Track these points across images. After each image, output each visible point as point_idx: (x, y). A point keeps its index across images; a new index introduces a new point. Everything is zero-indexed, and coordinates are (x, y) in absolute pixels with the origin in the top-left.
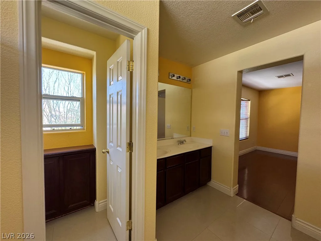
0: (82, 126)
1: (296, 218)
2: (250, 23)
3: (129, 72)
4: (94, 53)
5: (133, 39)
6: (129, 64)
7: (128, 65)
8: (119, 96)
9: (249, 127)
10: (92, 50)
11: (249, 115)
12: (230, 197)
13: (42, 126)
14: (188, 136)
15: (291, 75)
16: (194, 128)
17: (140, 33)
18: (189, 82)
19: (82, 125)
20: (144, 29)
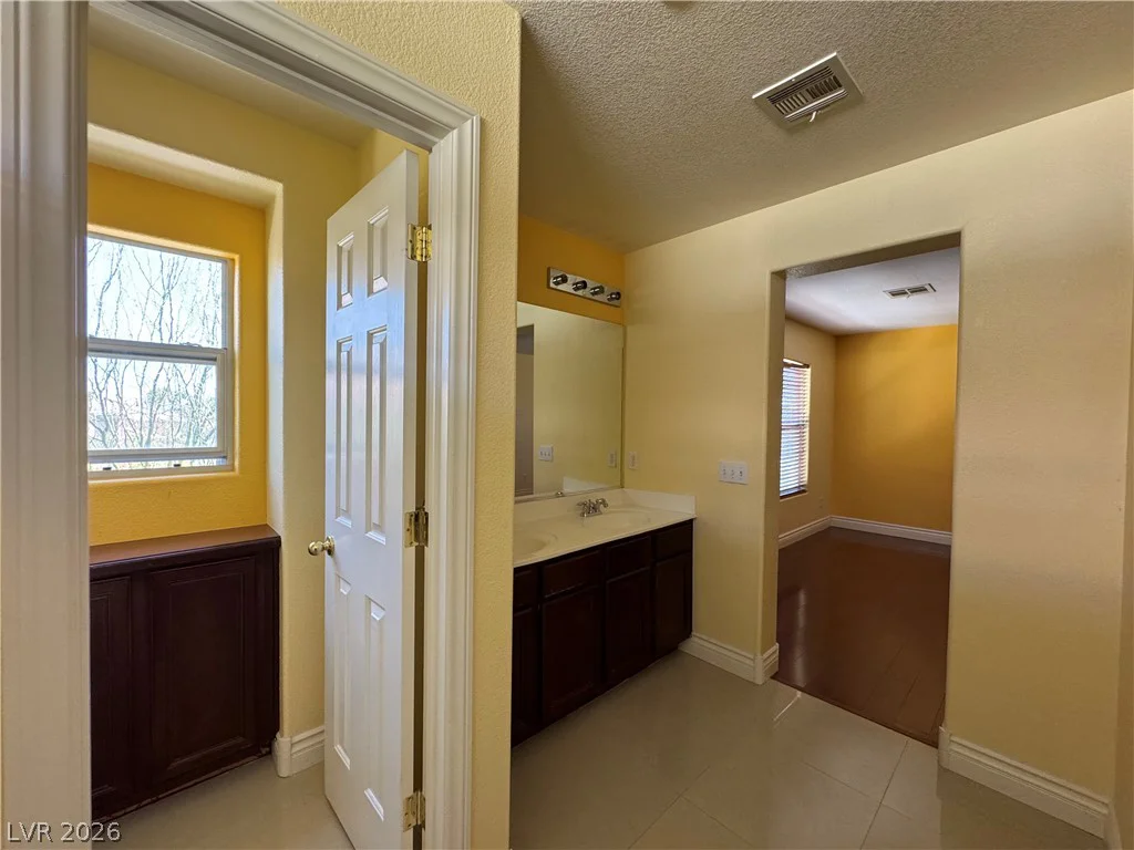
0: (224, 457)
1: (951, 735)
2: (807, 124)
3: (414, 264)
4: (277, 188)
5: (430, 151)
6: (413, 234)
7: (410, 238)
8: (376, 349)
9: (807, 453)
10: (269, 177)
11: (807, 415)
12: (754, 684)
13: (84, 457)
14: (613, 488)
15: (928, 287)
16: (633, 458)
17: (455, 131)
18: (615, 302)
19: (223, 452)
20: (470, 121)
